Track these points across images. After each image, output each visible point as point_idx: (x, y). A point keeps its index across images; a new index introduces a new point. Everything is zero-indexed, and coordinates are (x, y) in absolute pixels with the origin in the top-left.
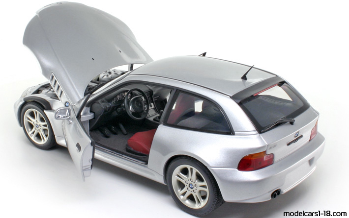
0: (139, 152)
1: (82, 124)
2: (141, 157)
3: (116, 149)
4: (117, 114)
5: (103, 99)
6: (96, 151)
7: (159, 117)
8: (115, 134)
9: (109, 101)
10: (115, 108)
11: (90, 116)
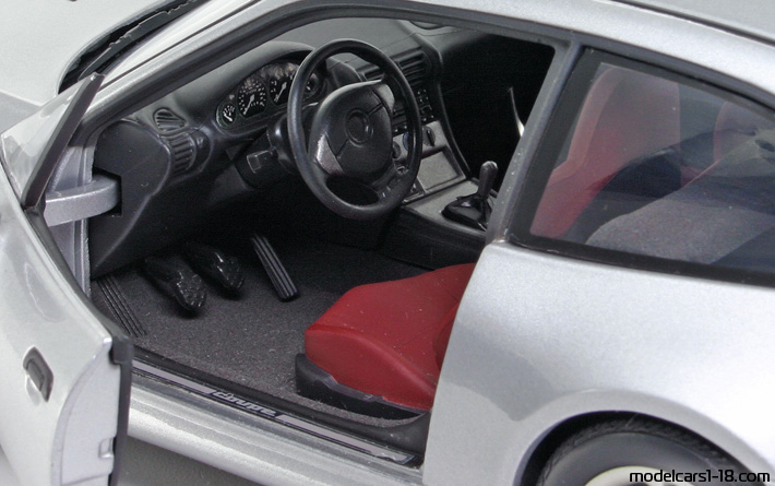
0: (368, 397)
1: (53, 240)
2: (384, 423)
3: (242, 379)
4: (244, 186)
5: (169, 100)
6: (137, 395)
7: (479, 202)
8: (232, 294)
9: (200, 111)
10: (232, 153)
11: (96, 197)
